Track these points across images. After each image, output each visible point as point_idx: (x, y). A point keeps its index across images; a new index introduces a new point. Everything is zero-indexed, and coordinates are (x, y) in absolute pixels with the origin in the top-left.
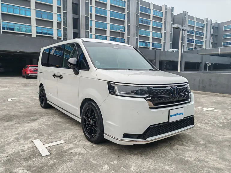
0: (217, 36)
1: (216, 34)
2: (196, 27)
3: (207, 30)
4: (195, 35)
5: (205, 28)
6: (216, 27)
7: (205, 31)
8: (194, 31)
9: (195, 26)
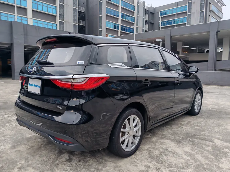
0: (152, 24)
1: (152, 21)
2: (121, 8)
3: (138, 14)
4: (120, 18)
5: (136, 11)
6: (151, 13)
7: (135, 15)
8: (119, 12)
9: (120, 6)
